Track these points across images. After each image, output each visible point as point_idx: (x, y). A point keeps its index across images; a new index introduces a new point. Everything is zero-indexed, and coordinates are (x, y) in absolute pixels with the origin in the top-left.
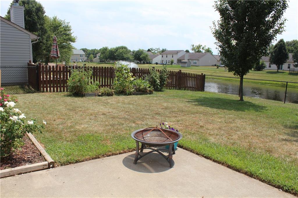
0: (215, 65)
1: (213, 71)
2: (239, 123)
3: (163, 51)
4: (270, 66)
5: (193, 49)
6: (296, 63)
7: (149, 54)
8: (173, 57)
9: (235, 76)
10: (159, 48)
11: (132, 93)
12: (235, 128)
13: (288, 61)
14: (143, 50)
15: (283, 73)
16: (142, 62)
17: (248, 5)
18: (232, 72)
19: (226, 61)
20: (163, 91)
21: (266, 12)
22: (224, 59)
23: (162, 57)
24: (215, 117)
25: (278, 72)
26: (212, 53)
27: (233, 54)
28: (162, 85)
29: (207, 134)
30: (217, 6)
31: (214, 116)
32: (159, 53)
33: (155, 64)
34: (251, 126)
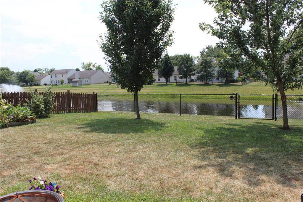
0: (107, 82)
1: (105, 89)
2: (141, 150)
3: (52, 71)
4: (159, 80)
5: (83, 68)
6: (181, 75)
7: (36, 75)
8: (62, 77)
9: (129, 92)
10: (47, 68)
11: (7, 125)
12: (138, 160)
13: (174, 74)
14: (29, 71)
15: (171, 85)
16: (29, 84)
17: (136, 16)
18: (125, 88)
19: (117, 77)
20: (49, 117)
21: (155, 24)
22: (115, 75)
23: (51, 77)
24: (111, 146)
25: (166, 85)
26: (103, 70)
27: (124, 69)
28: (47, 110)
29: (104, 177)
30: (102, 18)
31: (110, 144)
32: (47, 74)
33: (43, 85)
34: (155, 153)
